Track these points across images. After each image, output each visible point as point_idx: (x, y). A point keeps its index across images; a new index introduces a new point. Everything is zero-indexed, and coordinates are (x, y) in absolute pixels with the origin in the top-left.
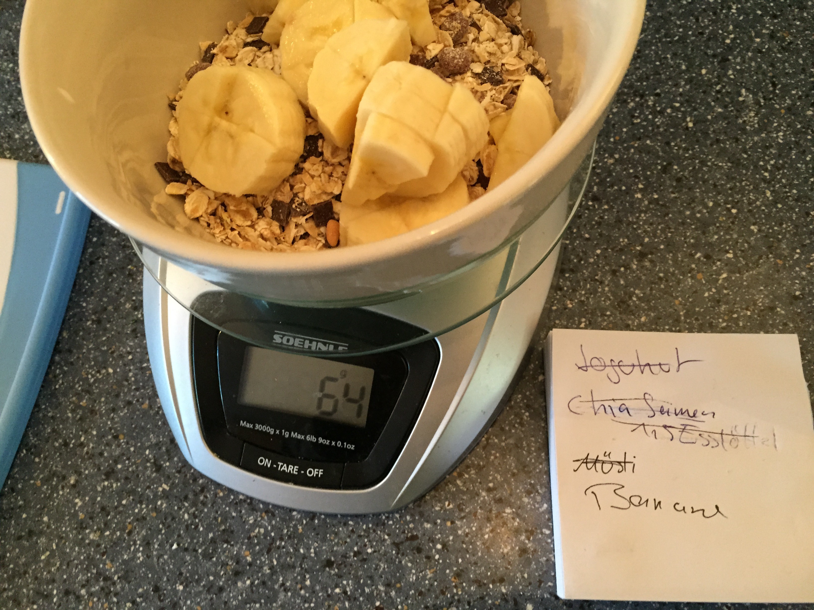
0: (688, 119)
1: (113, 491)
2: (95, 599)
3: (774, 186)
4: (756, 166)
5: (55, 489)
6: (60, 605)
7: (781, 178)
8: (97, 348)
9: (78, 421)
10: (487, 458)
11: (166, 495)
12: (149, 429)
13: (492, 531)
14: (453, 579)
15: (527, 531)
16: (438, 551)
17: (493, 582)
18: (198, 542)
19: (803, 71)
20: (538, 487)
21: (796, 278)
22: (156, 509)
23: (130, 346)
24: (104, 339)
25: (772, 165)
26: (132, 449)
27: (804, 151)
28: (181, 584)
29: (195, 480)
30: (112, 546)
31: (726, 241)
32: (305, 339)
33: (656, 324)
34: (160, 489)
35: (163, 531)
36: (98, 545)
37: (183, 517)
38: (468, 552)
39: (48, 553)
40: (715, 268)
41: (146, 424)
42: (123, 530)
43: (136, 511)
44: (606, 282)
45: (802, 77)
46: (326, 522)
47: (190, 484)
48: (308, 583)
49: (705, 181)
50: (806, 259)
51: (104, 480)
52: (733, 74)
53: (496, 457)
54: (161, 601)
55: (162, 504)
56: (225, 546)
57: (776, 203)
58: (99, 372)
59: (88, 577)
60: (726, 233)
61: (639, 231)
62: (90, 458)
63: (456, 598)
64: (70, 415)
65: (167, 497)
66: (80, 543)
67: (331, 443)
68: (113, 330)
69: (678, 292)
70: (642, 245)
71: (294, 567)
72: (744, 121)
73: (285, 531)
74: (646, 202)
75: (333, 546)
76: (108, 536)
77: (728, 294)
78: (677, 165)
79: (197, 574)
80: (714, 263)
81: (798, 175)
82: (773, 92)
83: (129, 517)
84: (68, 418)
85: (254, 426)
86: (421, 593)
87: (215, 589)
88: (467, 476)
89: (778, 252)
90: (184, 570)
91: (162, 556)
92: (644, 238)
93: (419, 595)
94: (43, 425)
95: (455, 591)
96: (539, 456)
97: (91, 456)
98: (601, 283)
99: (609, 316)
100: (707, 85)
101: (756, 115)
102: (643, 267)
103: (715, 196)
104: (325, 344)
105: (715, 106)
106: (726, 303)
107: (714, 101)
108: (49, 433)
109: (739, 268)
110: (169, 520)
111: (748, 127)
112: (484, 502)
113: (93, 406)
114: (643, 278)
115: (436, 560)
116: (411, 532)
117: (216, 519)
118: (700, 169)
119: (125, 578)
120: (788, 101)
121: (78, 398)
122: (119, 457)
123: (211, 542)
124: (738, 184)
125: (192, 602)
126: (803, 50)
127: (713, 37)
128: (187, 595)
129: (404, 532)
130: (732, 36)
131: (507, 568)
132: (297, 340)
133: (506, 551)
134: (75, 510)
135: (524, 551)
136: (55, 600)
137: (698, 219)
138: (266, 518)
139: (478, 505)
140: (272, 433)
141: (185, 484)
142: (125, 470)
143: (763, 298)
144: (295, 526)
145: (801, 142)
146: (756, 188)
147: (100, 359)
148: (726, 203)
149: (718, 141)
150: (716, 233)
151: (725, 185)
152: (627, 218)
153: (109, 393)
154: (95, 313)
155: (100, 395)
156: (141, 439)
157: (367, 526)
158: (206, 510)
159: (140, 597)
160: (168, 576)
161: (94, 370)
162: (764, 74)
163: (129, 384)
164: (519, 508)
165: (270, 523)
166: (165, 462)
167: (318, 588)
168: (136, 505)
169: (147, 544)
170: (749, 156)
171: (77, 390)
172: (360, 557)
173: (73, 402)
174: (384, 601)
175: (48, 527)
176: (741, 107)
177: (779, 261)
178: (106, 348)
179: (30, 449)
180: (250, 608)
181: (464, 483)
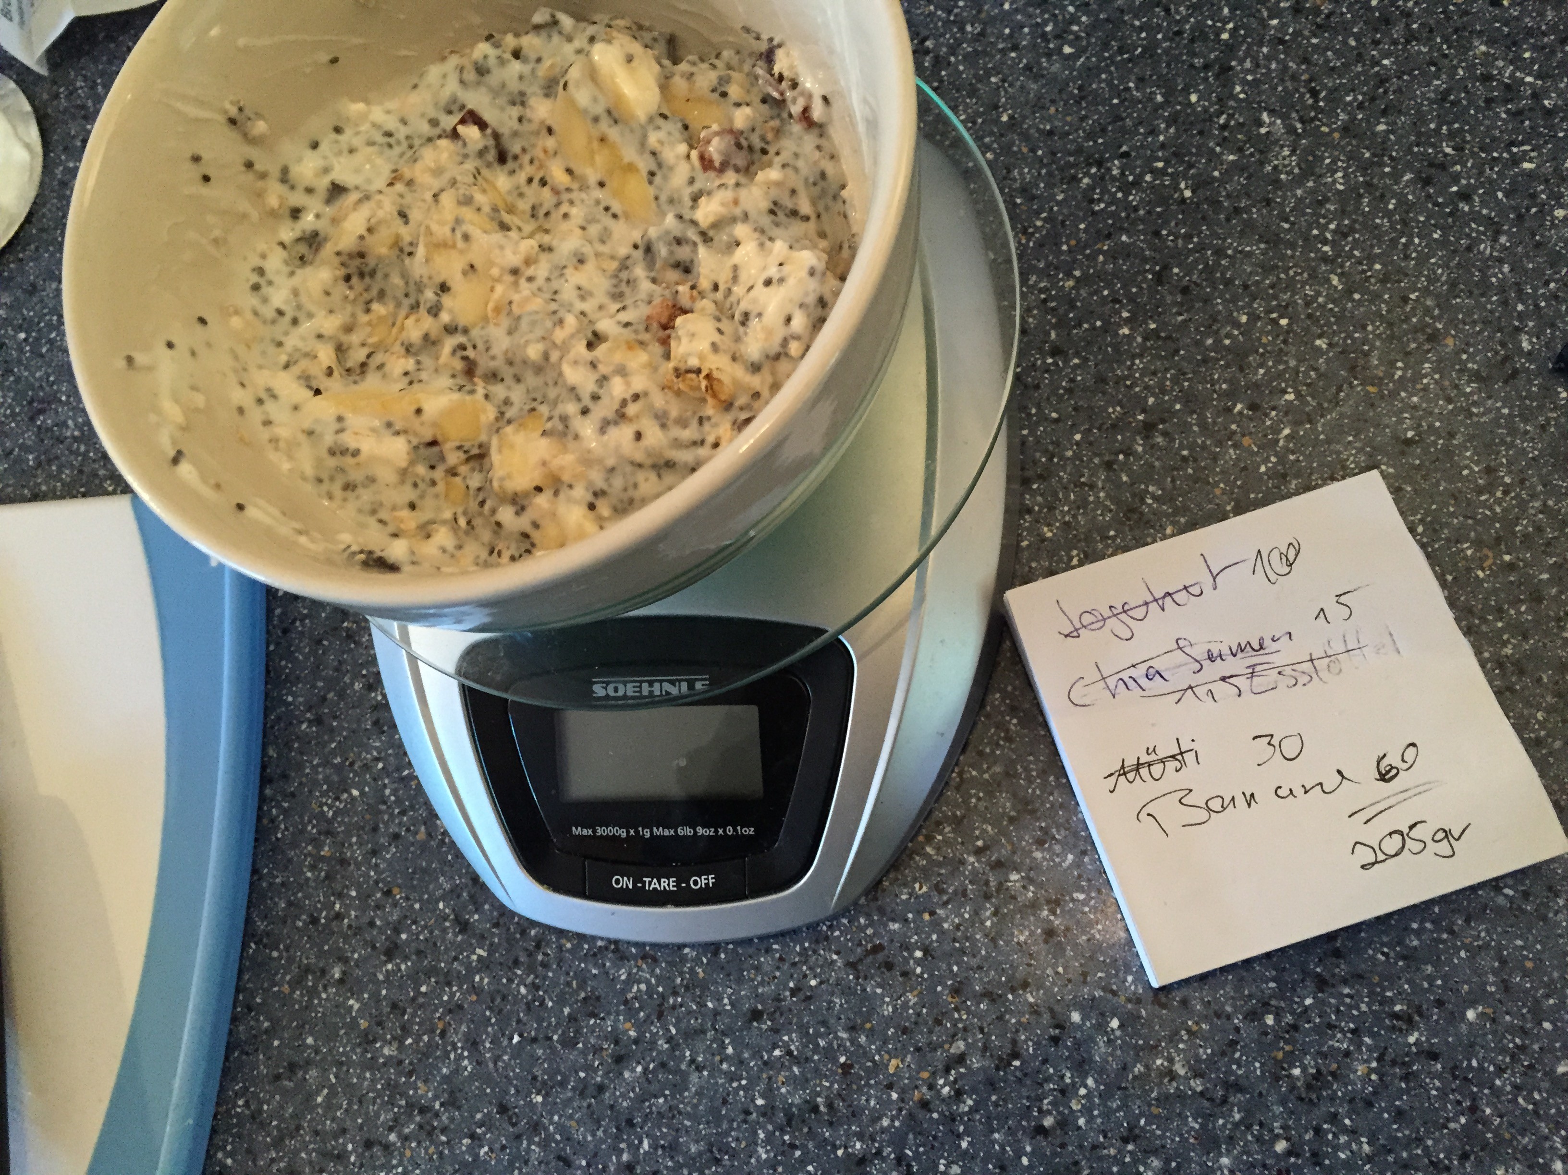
0: (1183, 185)
1: (402, 977)
2: (414, 1145)
3: (1342, 266)
4: (1307, 239)
5: (313, 992)
6: (362, 1166)
7: (1352, 249)
8: (326, 763)
9: (323, 881)
10: (966, 802)
11: (485, 965)
12: (435, 869)
13: (995, 914)
14: (950, 999)
15: (1048, 902)
16: (918, 962)
17: (1013, 990)
18: (550, 1024)
19: (1360, 58)
20: (1054, 831)
21: (1403, 410)
22: (475, 989)
23: (376, 748)
24: (333, 745)
25: (1334, 232)
26: (417, 906)
27: (1382, 196)
28: (538, 1093)
29: (523, 932)
30: (420, 1060)
31: (1280, 375)
32: (641, 682)
34: (474, 957)
35: (493, 1020)
36: (400, 1062)
37: (519, 992)
38: (964, 953)
39: (326, 1091)
40: (1268, 423)
41: (429, 863)
42: (432, 1031)
43: (445, 998)
44: (1100, 484)
45: (1359, 68)
46: (737, 954)
47: (517, 941)
48: (730, 1050)
49: (1228, 283)
50: (1413, 374)
51: (386, 962)
52: (1242, 91)
53: (979, 799)
54: (514, 1125)
55: (482, 979)
56: (592, 1022)
57: (1352, 293)
58: (337, 798)
59: (395, 1113)
60: (1277, 362)
61: (1137, 389)
62: (355, 934)
63: (960, 1025)
64: (309, 874)
65: (488, 968)
66: (371, 1065)
67: (716, 832)
68: (344, 728)
69: (1217, 474)
70: (1144, 411)
71: (703, 1032)
72: (1275, 168)
73: (679, 980)
74: (1139, 339)
75: (756, 987)
76: (410, 1045)
77: (1298, 461)
78: (1178, 266)
79: (559, 1072)
80: (1266, 415)
81: (1379, 238)
82: (1315, 106)
83: (436, 1010)
84: (308, 879)
85: (595, 832)
86: (905, 1031)
87: (591, 1090)
88: (940, 838)
89: (1367, 373)
90: (537, 1071)
91: (499, 1057)
92: (1146, 399)
94: (271, 899)
95: (956, 1015)
96: (1045, 784)
97: (357, 930)
98: (1092, 486)
99: (1114, 538)
100: (1204, 121)
101: (1293, 152)
102: (1152, 447)
103: (1249, 304)
104: (672, 683)
105: (1222, 153)
107: (1218, 145)
108: (283, 910)
109: (1308, 414)
110: (498, 1000)
111: (1283, 176)
112: (974, 872)
113: (341, 853)
114: (1157, 464)
115: (918, 976)
116: (871, 941)
117: (569, 984)
118: (1217, 263)
119: (451, 1103)
120: (1342, 116)
121: (314, 847)
122: (399, 922)
123: (569, 1020)
124: (1282, 276)
125: (560, 1117)
126: (1354, 22)
127: (1200, 34)
128: (551, 1107)
129: (860, 944)
130: (1231, 25)
131: (1029, 965)
132: (629, 685)
133: (1022, 938)
134: (352, 1018)
135: (1050, 933)
136: (352, 1159)
137: (1227, 349)
138: (644, 966)
139: (966, 878)
140: (624, 835)
141: (510, 941)
142: (413, 941)
143: (1355, 456)
144: (692, 969)
145: (1375, 181)
146: (1313, 276)
147: (335, 778)
148: (1269, 311)
149: (1237, 211)
150: (1261, 366)
151: (1263, 280)
152: (1113, 371)
153: (363, 828)
154: (309, 709)
155: (348, 834)
156: (427, 888)
157: (802, 946)
158: (550, 974)
159: (480, 1127)
160: (516, 1087)
161: (329, 797)
162: (1294, 78)
163: (388, 807)
164: (1031, 869)
165: (652, 973)
166: (472, 914)
167: (746, 1055)
168: (442, 990)
169: (473, 1044)
170: (1293, 224)
171: (310, 833)
172: (801, 995)
173: (310, 854)
174: (851, 1053)
175: (317, 1052)
176: (1266, 144)
177: (1371, 389)
178: (339, 760)
179: (261, 940)
180: (650, 1107)
181: (938, 849)
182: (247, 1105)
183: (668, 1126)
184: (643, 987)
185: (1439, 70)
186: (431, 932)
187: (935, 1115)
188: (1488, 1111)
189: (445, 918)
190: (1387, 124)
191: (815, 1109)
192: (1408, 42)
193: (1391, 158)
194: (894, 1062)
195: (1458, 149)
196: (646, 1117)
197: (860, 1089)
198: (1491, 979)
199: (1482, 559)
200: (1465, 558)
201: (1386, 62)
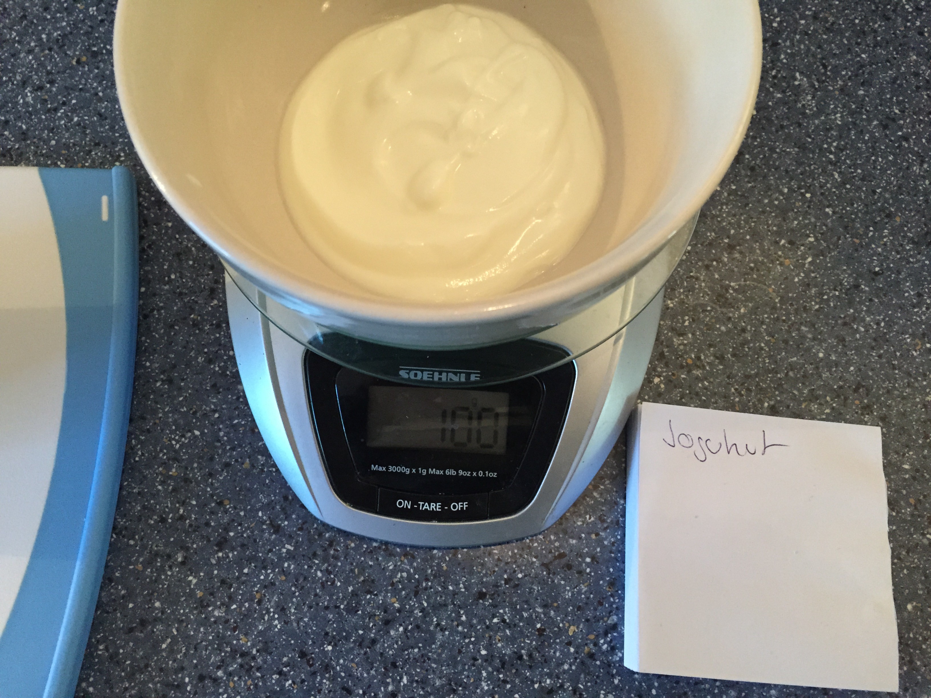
1: (230, 561)
2: (236, 679)
3: (840, 168)
4: (821, 149)
5: (161, 570)
6: (196, 693)
7: (845, 160)
8: (175, 410)
9: (171, 492)
11: (291, 556)
12: (257, 488)
14: (608, 589)
16: (588, 565)
18: (338, 597)
19: (849, 51)
21: (873, 255)
22: (283, 572)
23: (214, 403)
24: (181, 399)
25: (836, 148)
26: (242, 513)
27: (862, 131)
28: (329, 644)
29: (320, 535)
30: (242, 620)
31: (806, 226)
33: (755, 314)
34: (284, 550)
35: (297, 594)
36: (227, 621)
37: (316, 575)
38: (617, 560)
39: (169, 640)
40: (799, 253)
41: (252, 484)
42: (251, 600)
43: (262, 577)
44: (702, 278)
45: (849, 57)
46: (469, 555)
47: (316, 540)
48: (464, 618)
49: (777, 168)
50: (879, 235)
51: (217, 552)
52: (785, 58)
54: (311, 666)
55: (289, 566)
56: (368, 597)
57: (846, 184)
58: (183, 436)
59: (222, 657)
60: (804, 218)
61: (724, 224)
62: (195, 531)
63: (614, 606)
64: (160, 487)
65: (294, 557)
66: (205, 622)
67: (472, 474)
68: (189, 388)
69: (770, 280)
70: (728, 237)
71: (446, 605)
72: (803, 105)
73: (429, 571)
74: (726, 194)
75: (482, 578)
76: (235, 609)
77: (816, 277)
78: (748, 154)
79: (345, 631)
80: (798, 248)
81: (860, 154)
82: (825, 74)
83: (255, 586)
84: (159, 490)
85: (387, 469)
86: (579, 608)
87: (367, 642)
88: (602, 487)
89: (854, 231)
90: (329, 630)
91: (302, 619)
92: (729, 230)
93: (578, 610)
94: (130, 503)
95: (612, 599)
97: (196, 529)
98: (697, 279)
99: (710, 311)
101: (813, 98)
102: (734, 259)
103: (789, 183)
105: (773, 92)
106: (816, 286)
107: (772, 87)
108: (139, 511)
109: (822, 251)
110: (301, 580)
111: (807, 111)
113: (185, 474)
114: (736, 269)
115: (588, 574)
116: (558, 551)
117: (352, 571)
118: (771, 156)
119: (265, 650)
120: (840, 82)
121: (164, 469)
122: (228, 524)
123: (353, 595)
124: (807, 168)
125: (345, 660)
126: (847, 31)
128: (338, 654)
129: (550, 552)
130: (778, 19)
134: (190, 589)
136: (189, 688)
137: (776, 206)
138: (406, 561)
140: (408, 473)
141: (311, 541)
142: (238, 537)
143: (847, 278)
144: (438, 564)
145: (858, 122)
147: (182, 422)
148: (799, 188)
149: (782, 127)
150: (796, 219)
151: (797, 169)
152: (711, 211)
153: (201, 458)
154: (163, 372)
155: (191, 461)
156: (249, 501)
157: (513, 552)
158: (339, 564)
159: (285, 667)
160: (312, 639)
161: (177, 435)
162: (814, 56)
163: (222, 444)
165: (411, 565)
166: (283, 520)
167: (475, 621)
168: (260, 572)
169: (282, 610)
170: (813, 139)
171: (161, 458)
172: (512, 583)
173: (161, 473)
174: (544, 621)
175: (163, 613)
176: (798, 91)
177: (857, 241)
178: (185, 409)
179: (121, 532)
180: (408, 654)
181: (601, 494)
182: (107, 649)
183: (422, 668)
184: (405, 574)
185: (892, 65)
186: (252, 532)
187: (598, 663)
188: (919, 663)
189: (263, 523)
190: (864, 90)
191: (520, 657)
192: (875, 46)
193: (866, 110)
194: (572, 628)
195: (902, 111)
196: (405, 662)
197: (550, 645)
198: (920, 586)
199: (916, 345)
200: (906, 343)
201: (863, 56)
